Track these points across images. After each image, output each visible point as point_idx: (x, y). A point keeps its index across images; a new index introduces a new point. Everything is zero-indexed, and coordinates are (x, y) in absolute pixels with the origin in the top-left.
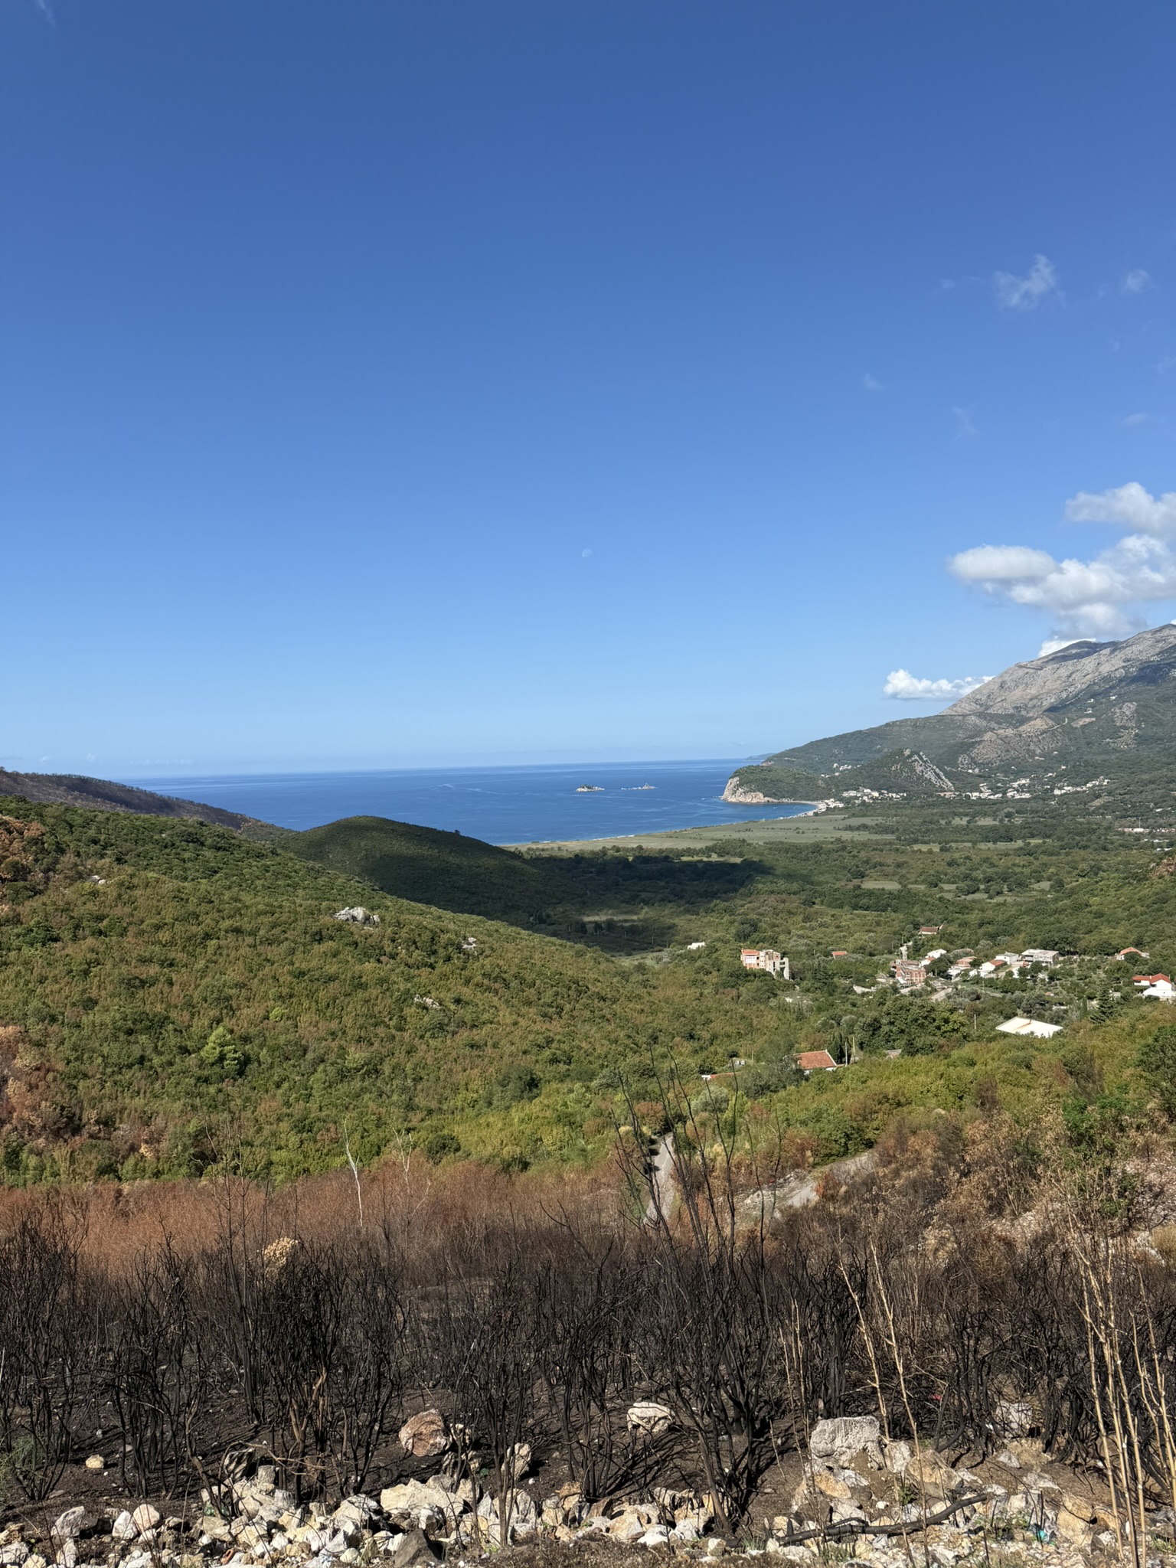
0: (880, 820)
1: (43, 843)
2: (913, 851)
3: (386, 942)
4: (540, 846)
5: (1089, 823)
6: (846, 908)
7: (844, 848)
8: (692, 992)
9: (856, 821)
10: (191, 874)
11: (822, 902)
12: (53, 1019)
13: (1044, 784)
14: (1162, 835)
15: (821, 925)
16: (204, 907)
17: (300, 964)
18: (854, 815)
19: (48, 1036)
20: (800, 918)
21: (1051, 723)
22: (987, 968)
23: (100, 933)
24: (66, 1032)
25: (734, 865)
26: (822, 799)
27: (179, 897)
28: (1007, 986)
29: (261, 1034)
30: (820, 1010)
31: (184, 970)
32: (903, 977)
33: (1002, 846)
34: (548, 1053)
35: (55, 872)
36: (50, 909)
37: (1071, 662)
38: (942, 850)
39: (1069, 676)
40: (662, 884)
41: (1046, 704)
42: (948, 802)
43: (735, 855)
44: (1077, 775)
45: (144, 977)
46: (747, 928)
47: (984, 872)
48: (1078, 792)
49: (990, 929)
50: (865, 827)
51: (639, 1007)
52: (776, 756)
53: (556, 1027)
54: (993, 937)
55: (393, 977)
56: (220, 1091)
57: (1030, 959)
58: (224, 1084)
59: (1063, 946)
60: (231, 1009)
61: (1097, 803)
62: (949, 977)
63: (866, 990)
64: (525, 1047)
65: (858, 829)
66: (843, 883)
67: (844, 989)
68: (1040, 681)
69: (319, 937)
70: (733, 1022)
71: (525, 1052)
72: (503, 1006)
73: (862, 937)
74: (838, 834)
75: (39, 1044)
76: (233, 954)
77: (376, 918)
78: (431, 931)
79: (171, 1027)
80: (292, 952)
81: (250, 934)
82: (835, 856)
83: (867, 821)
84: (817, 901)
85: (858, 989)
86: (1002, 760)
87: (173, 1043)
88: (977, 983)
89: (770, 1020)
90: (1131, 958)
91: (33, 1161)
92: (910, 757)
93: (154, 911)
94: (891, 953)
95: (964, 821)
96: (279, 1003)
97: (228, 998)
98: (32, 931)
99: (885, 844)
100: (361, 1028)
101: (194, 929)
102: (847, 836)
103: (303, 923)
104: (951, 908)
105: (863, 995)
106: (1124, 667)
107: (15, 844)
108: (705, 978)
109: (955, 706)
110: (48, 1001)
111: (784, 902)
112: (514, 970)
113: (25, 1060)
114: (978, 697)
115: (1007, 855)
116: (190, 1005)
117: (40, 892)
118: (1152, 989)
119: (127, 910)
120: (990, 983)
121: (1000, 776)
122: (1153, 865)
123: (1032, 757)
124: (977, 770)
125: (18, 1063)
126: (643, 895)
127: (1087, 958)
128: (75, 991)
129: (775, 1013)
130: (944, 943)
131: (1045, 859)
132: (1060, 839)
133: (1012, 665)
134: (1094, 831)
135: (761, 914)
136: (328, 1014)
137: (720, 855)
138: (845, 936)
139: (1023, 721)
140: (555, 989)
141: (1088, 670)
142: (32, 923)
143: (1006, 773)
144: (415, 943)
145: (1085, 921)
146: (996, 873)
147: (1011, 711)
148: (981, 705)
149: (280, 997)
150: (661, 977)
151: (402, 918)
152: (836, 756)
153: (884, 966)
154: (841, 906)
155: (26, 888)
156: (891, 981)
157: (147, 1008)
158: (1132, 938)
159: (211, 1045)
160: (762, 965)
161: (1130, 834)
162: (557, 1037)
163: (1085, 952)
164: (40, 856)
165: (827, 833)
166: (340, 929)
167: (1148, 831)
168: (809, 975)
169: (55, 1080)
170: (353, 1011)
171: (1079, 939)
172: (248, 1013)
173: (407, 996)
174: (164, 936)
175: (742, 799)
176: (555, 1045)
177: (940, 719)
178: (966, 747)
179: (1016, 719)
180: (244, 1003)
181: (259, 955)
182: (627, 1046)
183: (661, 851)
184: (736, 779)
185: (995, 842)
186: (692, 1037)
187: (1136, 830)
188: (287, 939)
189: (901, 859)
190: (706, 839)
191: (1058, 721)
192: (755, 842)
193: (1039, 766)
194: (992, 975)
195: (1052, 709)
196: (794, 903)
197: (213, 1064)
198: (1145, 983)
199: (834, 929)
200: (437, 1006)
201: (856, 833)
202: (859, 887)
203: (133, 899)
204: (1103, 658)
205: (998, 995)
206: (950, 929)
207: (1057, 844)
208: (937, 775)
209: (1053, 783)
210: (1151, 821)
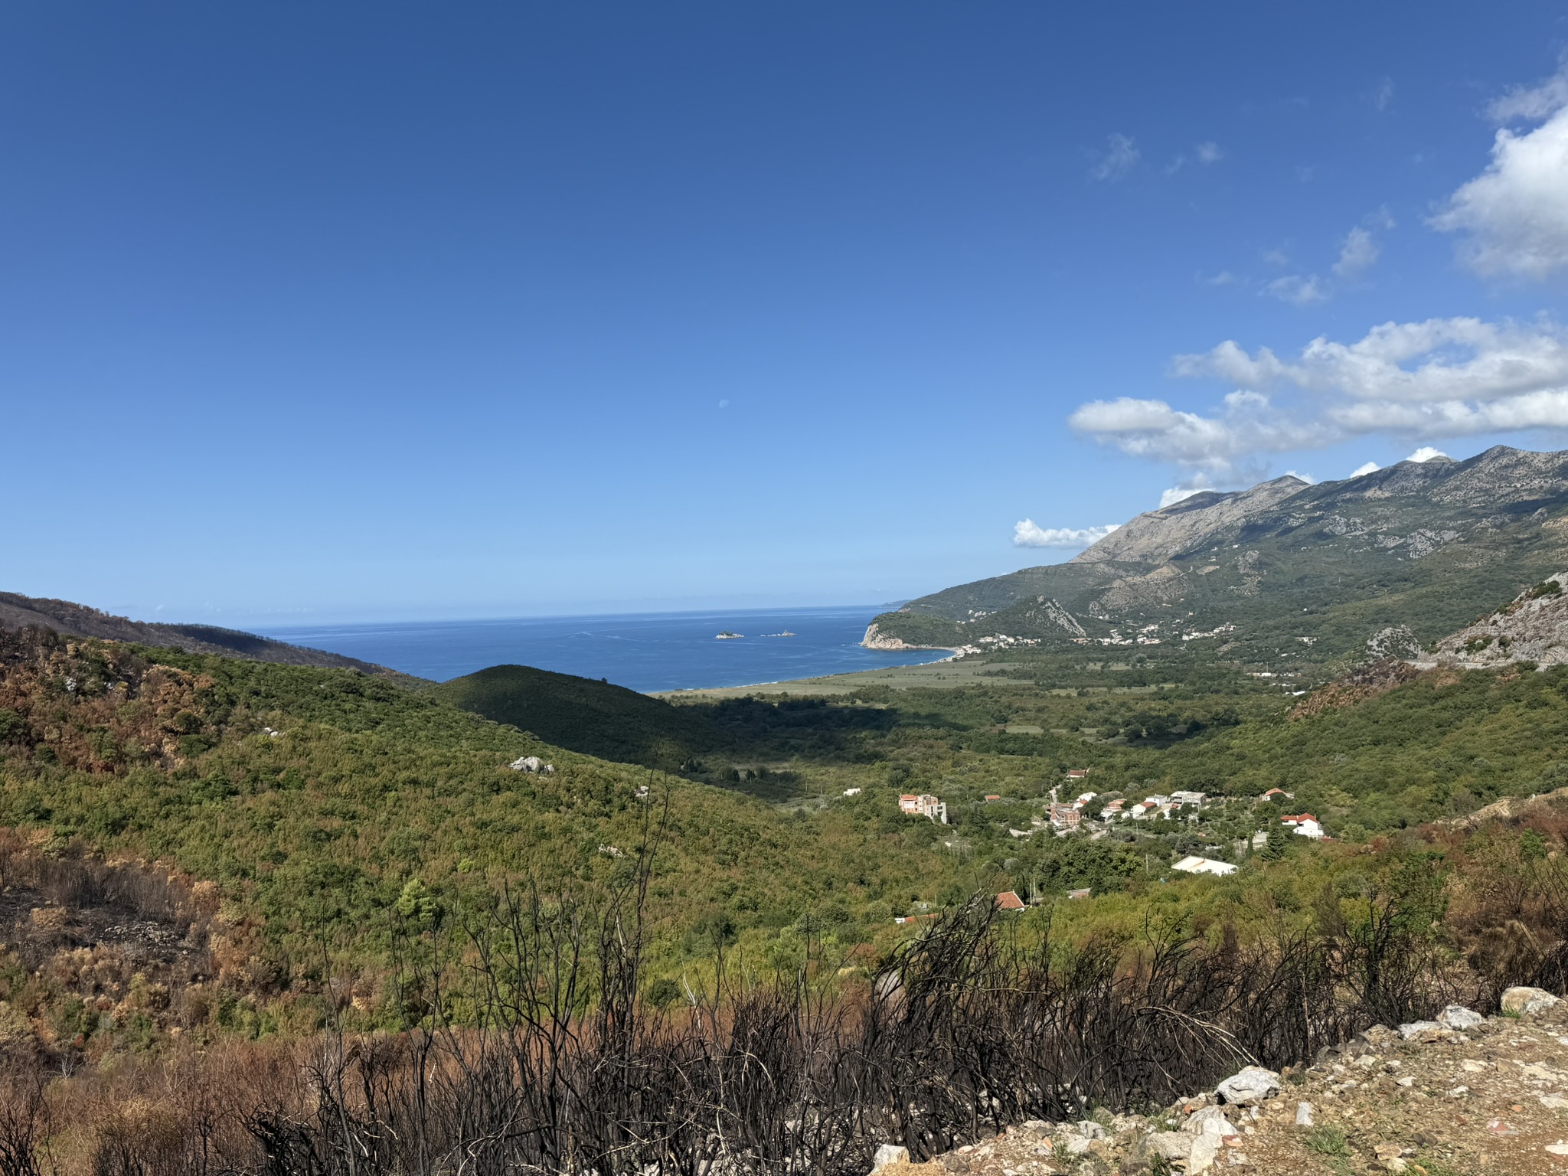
0: (1017, 665)
1: (213, 695)
2: (1052, 696)
3: (562, 792)
4: (684, 694)
5: (1219, 668)
6: (993, 752)
7: (985, 694)
8: (855, 838)
9: (995, 667)
10: (355, 726)
11: (969, 747)
12: (245, 874)
13: (1172, 630)
14: (1290, 679)
15: (971, 770)
16: (379, 759)
17: (481, 815)
18: (992, 661)
19: (243, 891)
20: (950, 763)
21: (1177, 570)
22: (1138, 810)
23: (279, 786)
24: (259, 886)
25: (879, 711)
26: (960, 645)
27: (352, 749)
28: (1160, 827)
29: (452, 885)
30: (980, 853)
31: (366, 822)
32: (1058, 820)
33: (1136, 690)
34: (735, 900)
35: (226, 724)
36: (227, 762)
37: (1194, 512)
38: (1079, 694)
39: (1193, 525)
40: (810, 730)
41: (1171, 552)
42: (1081, 647)
43: (879, 701)
44: (1204, 621)
45: (328, 829)
46: (900, 773)
47: (1122, 716)
48: (1206, 638)
49: (1136, 772)
50: (1003, 673)
51: (809, 853)
52: (912, 602)
53: (736, 874)
54: (1140, 779)
55: (575, 827)
56: (419, 943)
57: (1179, 800)
58: (422, 936)
59: (1209, 787)
60: (419, 861)
61: (1225, 648)
62: (1102, 819)
63: (1023, 833)
64: (711, 895)
65: (997, 674)
66: (988, 728)
67: (1001, 832)
68: (1165, 530)
69: (496, 788)
70: (900, 866)
71: (712, 900)
72: (683, 854)
73: (1012, 781)
74: (977, 680)
75: (237, 899)
76: (413, 806)
77: (550, 767)
78: (605, 780)
79: (362, 879)
80: (471, 803)
81: (427, 786)
82: (978, 701)
83: (1005, 666)
84: (964, 746)
85: (1015, 833)
86: (1130, 607)
87: (366, 896)
88: (1130, 825)
89: (935, 864)
90: (1276, 798)
91: (247, 1017)
92: (1043, 603)
93: (330, 763)
94: (1041, 796)
95: (1098, 666)
96: (465, 855)
97: (415, 850)
98: (210, 784)
99: (1024, 689)
100: (549, 877)
101: (373, 781)
102: (987, 681)
103: (481, 774)
104: (1095, 752)
105: (1020, 838)
106: (1245, 517)
107: (186, 697)
108: (866, 824)
109: (1084, 554)
110: (237, 854)
111: (931, 747)
112: (687, 818)
113: (227, 914)
114: (1106, 545)
115: (1143, 699)
116: (377, 857)
117: (214, 745)
118: (1299, 828)
119: (304, 762)
120: (1144, 825)
121: (1130, 622)
122: (1288, 708)
123: (1160, 604)
124: (1107, 617)
125: (221, 917)
126: (792, 742)
127: (1234, 799)
128: (262, 844)
129: (938, 858)
130: (1093, 786)
131: (1179, 703)
132: (1193, 683)
133: (1138, 514)
134: (1224, 675)
135: (911, 760)
136: (514, 865)
137: (865, 702)
138: (995, 781)
139: (1149, 569)
140: (728, 836)
141: (1211, 518)
142: (210, 776)
143: (1135, 619)
144: (589, 792)
145: (1228, 763)
146: (1135, 717)
147: (1138, 559)
148: (1109, 553)
149: (465, 848)
150: (821, 823)
151: (575, 767)
152: (971, 603)
153: (1037, 809)
154: (988, 751)
155: (199, 741)
156: (1046, 824)
157: (337, 861)
158: (1276, 779)
159: (405, 897)
160: (920, 810)
161: (1259, 679)
162: (741, 885)
163: (1231, 794)
164: (211, 708)
165: (967, 679)
166: (516, 780)
167: (1275, 675)
168: (965, 819)
169: (258, 934)
170: (538, 862)
171: (1225, 781)
172: (436, 865)
173: (590, 847)
174: (344, 788)
175: (881, 645)
176: (740, 891)
177: (1071, 566)
178: (1096, 594)
179: (1143, 566)
180: (430, 855)
181: (439, 806)
182: (805, 892)
183: (806, 698)
184: (876, 625)
185: (1129, 687)
186: (862, 882)
187: (1263, 674)
188: (465, 790)
189: (1042, 703)
190: (849, 686)
191: (1184, 569)
192: (897, 688)
193: (1166, 612)
194: (1144, 817)
195: (1177, 557)
196: (942, 747)
197: (408, 917)
198: (1292, 823)
199: (983, 774)
200: (620, 855)
201: (995, 679)
202: (1004, 732)
203: (307, 751)
204: (1225, 508)
205: (1151, 836)
206: (1098, 772)
207: (1191, 688)
208: (1070, 621)
209: (1181, 630)
210: (1277, 666)
